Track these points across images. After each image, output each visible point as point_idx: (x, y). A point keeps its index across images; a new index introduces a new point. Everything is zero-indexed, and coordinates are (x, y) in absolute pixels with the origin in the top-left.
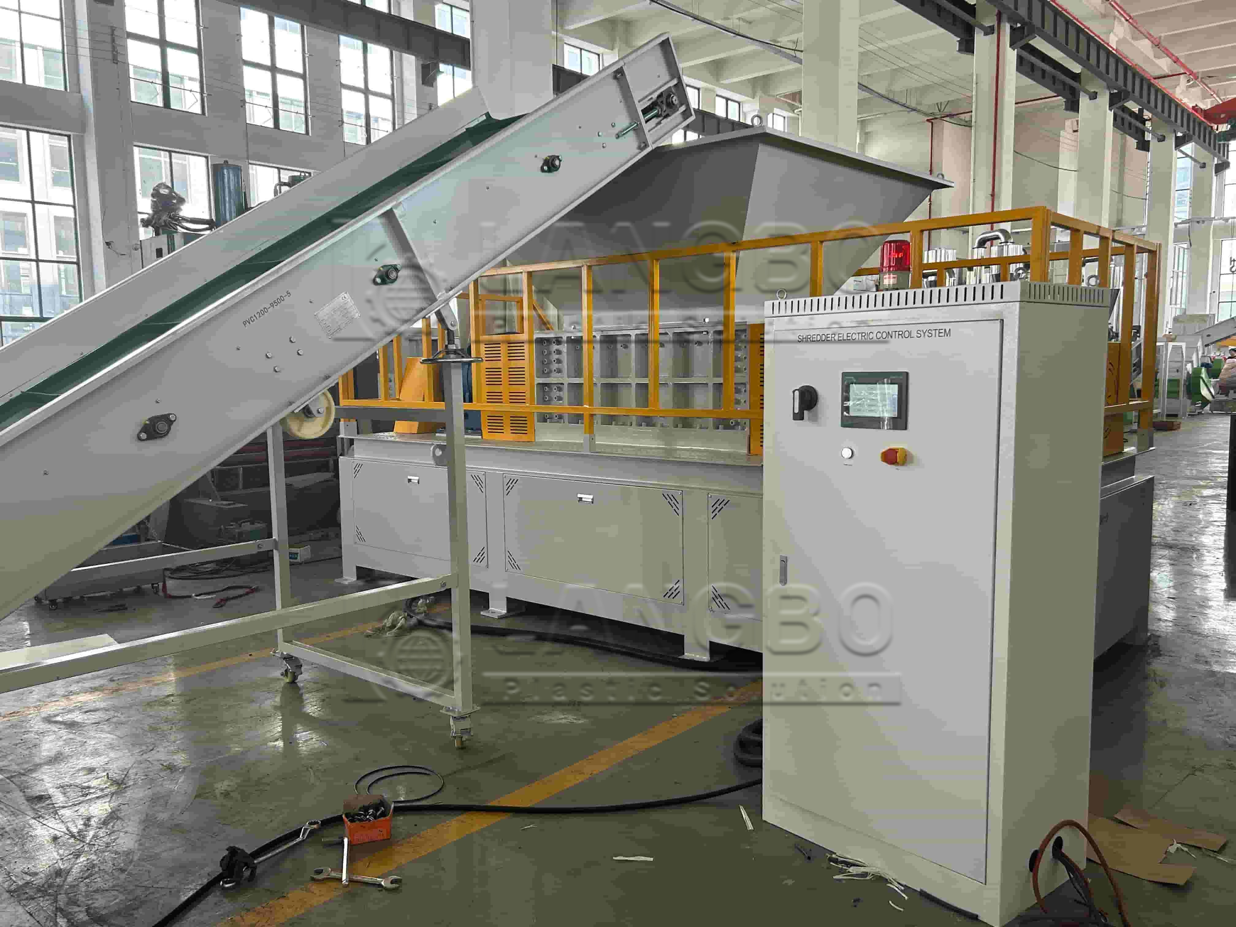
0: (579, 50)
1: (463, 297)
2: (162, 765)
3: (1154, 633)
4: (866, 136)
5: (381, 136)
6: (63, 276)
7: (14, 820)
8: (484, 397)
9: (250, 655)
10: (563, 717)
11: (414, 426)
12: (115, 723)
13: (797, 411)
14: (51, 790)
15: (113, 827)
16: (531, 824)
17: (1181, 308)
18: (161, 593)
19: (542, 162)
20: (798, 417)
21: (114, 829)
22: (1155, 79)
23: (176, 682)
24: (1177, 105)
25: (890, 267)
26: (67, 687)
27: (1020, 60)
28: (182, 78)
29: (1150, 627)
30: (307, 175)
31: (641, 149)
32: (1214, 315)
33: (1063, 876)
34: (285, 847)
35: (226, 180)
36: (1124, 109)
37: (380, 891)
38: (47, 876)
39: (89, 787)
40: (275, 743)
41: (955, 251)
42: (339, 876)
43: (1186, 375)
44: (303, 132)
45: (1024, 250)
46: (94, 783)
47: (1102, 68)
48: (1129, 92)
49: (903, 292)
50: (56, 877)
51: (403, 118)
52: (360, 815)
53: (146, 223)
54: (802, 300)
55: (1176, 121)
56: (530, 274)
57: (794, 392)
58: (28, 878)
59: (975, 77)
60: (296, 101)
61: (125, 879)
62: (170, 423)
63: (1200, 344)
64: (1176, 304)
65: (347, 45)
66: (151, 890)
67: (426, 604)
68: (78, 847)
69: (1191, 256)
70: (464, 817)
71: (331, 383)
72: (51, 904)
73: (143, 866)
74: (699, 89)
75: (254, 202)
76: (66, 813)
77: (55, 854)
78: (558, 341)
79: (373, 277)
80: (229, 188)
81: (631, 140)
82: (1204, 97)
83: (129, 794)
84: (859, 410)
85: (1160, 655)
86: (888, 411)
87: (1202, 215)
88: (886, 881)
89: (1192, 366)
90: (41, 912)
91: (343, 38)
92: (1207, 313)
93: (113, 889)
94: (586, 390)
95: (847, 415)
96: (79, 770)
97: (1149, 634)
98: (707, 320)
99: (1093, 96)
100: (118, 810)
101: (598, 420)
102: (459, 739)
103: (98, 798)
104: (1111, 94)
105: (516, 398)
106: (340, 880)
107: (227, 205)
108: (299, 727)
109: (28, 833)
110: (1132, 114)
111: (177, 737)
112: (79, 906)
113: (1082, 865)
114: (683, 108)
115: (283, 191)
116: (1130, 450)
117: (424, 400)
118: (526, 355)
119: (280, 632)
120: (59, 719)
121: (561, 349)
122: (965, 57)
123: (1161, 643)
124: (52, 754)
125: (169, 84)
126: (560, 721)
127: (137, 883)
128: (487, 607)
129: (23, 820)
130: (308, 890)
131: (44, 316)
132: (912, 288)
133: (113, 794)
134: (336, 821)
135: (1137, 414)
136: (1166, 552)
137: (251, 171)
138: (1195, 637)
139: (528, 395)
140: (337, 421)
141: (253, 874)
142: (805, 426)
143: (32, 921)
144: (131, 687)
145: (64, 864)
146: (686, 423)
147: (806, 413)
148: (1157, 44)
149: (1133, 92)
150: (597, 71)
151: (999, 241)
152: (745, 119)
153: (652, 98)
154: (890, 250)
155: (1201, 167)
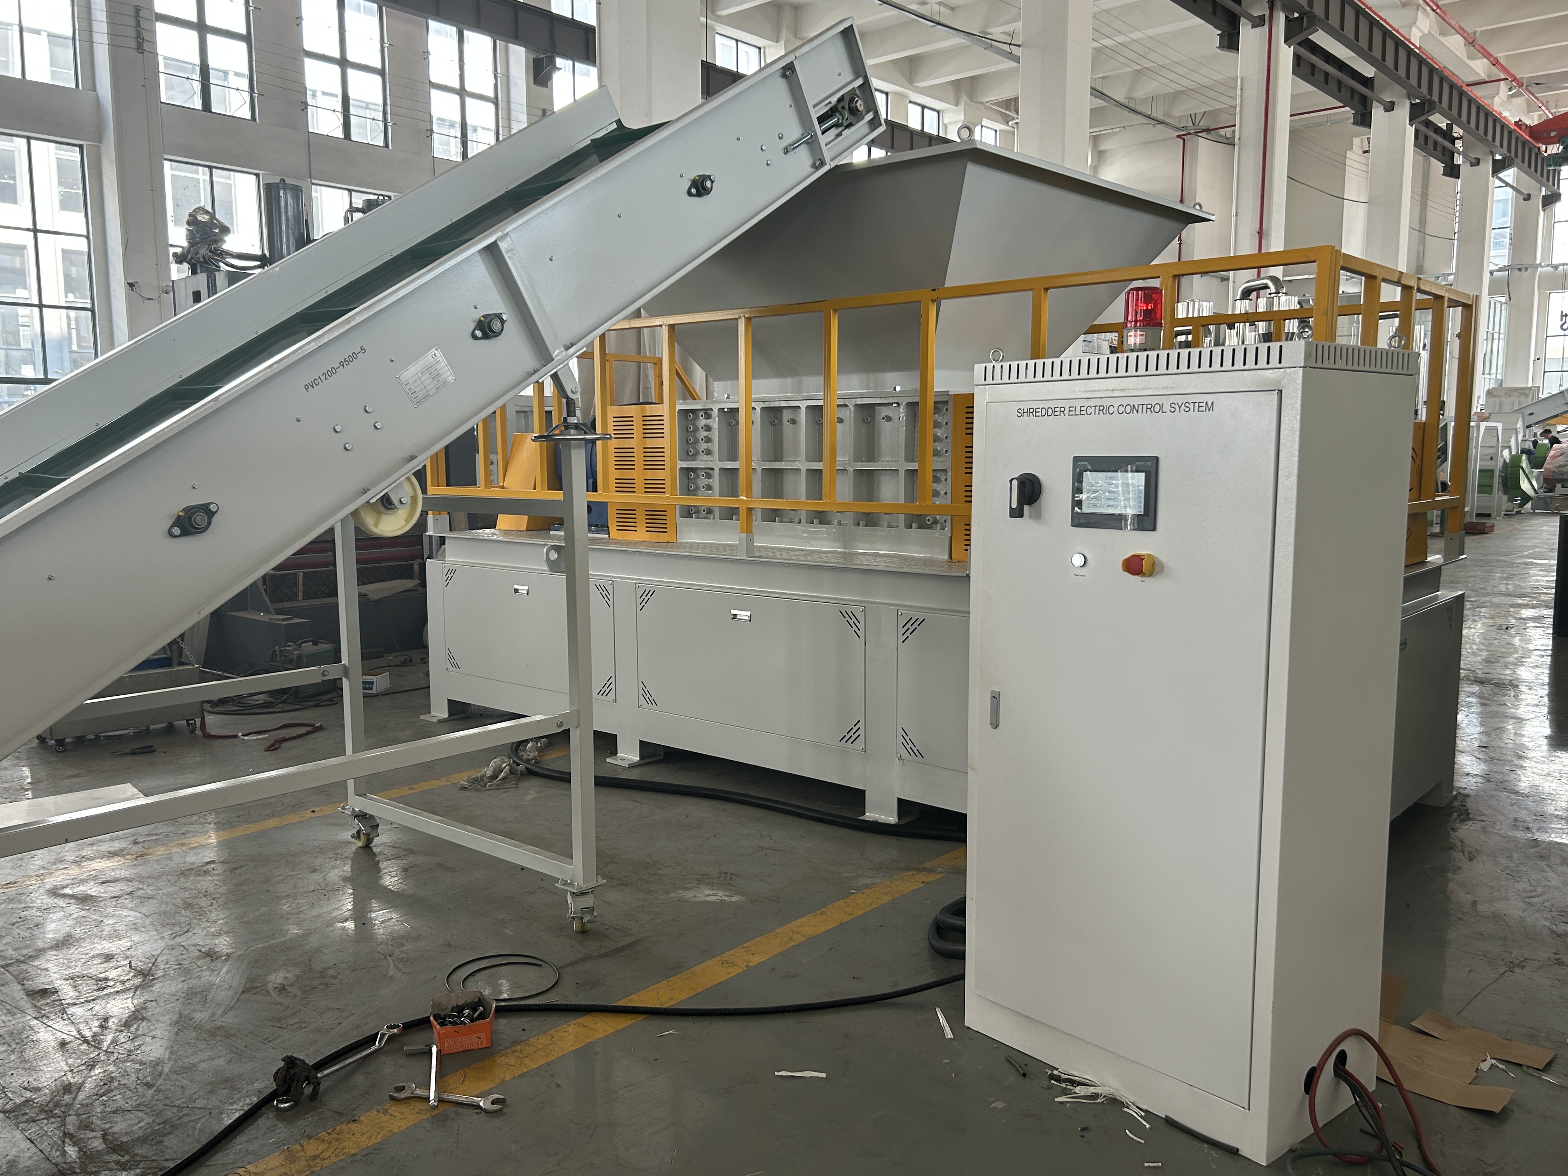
0: (734, 42)
1: (586, 357)
2: (200, 951)
3: (1461, 791)
4: (1100, 156)
5: (480, 151)
6: (73, 326)
7: (9, 1021)
8: (612, 484)
9: (313, 812)
10: (711, 892)
11: (523, 521)
12: (140, 897)
13: (1014, 506)
14: (58, 982)
15: (137, 1029)
16: (670, 1029)
17: (1496, 379)
18: (198, 732)
19: (689, 184)
20: (1016, 513)
21: (139, 1032)
22: (1468, 85)
23: (217, 846)
24: (1496, 120)
25: (1136, 321)
26: (79, 850)
27: (1298, 59)
28: (226, 73)
29: (1457, 784)
30: (386, 198)
31: (816, 168)
32: (1538, 388)
33: (1347, 1099)
34: (359, 1056)
35: (283, 204)
36: (1428, 124)
37: (478, 1113)
38: (52, 1092)
39: (106, 979)
40: (345, 924)
41: (1211, 303)
42: (425, 1094)
43: (1502, 464)
44: (382, 144)
45: (1299, 303)
46: (112, 974)
47: (1402, 72)
48: (1435, 102)
49: (1153, 354)
50: (64, 1094)
51: (510, 128)
52: (453, 1016)
53: (180, 259)
54: (1023, 364)
55: (1494, 140)
56: (672, 327)
57: (1011, 481)
58: (28, 1094)
59: (1239, 80)
60: (371, 104)
61: (153, 1096)
62: (211, 514)
63: (1520, 425)
64: (1490, 374)
65: (438, 32)
66: (186, 1111)
67: (537, 749)
68: (92, 1056)
69: (1510, 315)
70: (585, 1020)
71: (416, 465)
72: (58, 1128)
73: (177, 1080)
74: (887, 94)
75: (318, 233)
76: (77, 1011)
77: (63, 1064)
78: (707, 413)
79: (471, 330)
80: (286, 213)
81: (803, 156)
82: (1530, 109)
83: (157, 987)
84: (1095, 505)
85: (1470, 819)
86: (1131, 507)
87: (1526, 261)
88: (1122, 1104)
89: (1510, 452)
90: (45, 1137)
91: (433, 24)
92: (1530, 385)
93: (137, 1108)
94: (742, 475)
95: (1079, 511)
96: (93, 957)
97: (1455, 793)
98: (898, 389)
99: (1390, 107)
100: (144, 1009)
101: (757, 515)
102: (579, 921)
103: (117, 992)
104: (1412, 105)
105: (653, 487)
106: (427, 1099)
107: (284, 236)
108: (375, 904)
109: (28, 1037)
110: (1437, 130)
111: (218, 916)
112: (93, 1131)
113: (1371, 1086)
114: (870, 116)
115: (354, 219)
116: (1434, 558)
117: (535, 489)
118: (667, 431)
119: (351, 784)
120: (68, 891)
121: (711, 424)
122: (1228, 55)
123: (1470, 804)
124: (60, 936)
125: (209, 81)
126: (708, 899)
127: (167, 1102)
128: (614, 753)
129: (22, 1020)
130: (386, 1112)
131: (49, 377)
132: (1164, 349)
133: (137, 988)
134: (423, 1023)
135: (1439, 513)
136: (1476, 688)
137: (314, 194)
138: (1513, 796)
139: (668, 482)
140: (424, 514)
141: (315, 1093)
142: (1025, 523)
143: (34, 1150)
144: (161, 851)
145: (74, 1077)
146: (870, 520)
147: (1026, 508)
148: (1471, 41)
149: (1440, 101)
150: (757, 68)
151: (1268, 291)
152: (946, 133)
153: (830, 102)
154: (1137, 300)
155: (1524, 199)
